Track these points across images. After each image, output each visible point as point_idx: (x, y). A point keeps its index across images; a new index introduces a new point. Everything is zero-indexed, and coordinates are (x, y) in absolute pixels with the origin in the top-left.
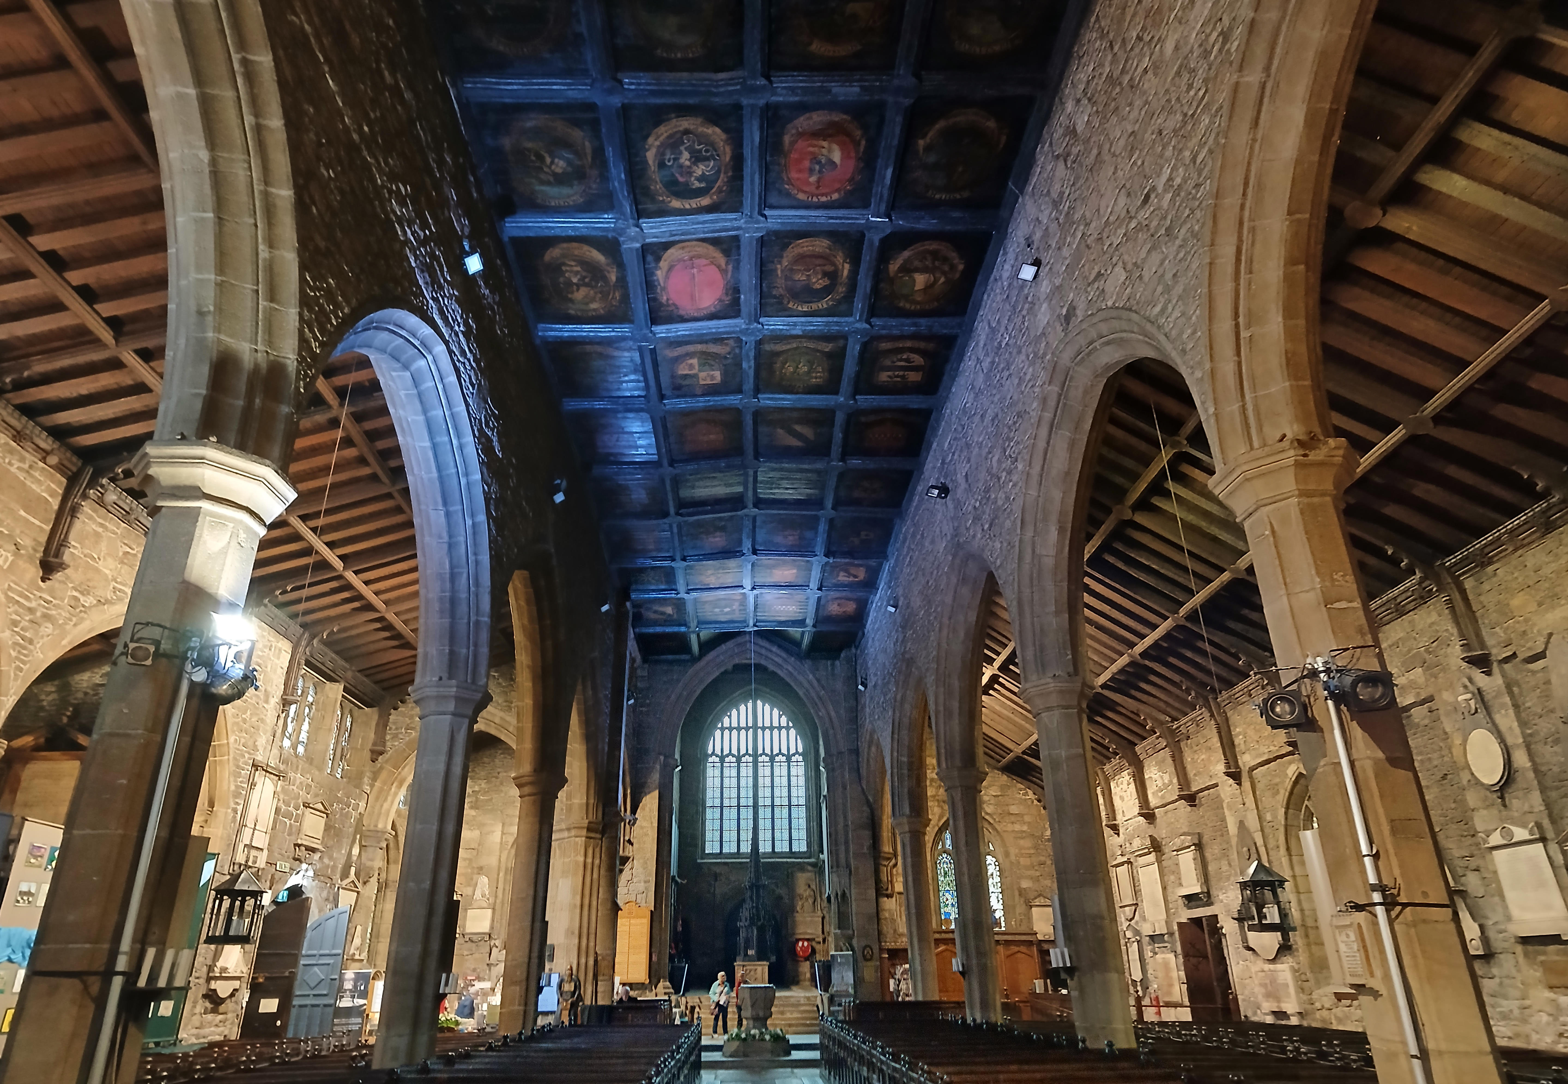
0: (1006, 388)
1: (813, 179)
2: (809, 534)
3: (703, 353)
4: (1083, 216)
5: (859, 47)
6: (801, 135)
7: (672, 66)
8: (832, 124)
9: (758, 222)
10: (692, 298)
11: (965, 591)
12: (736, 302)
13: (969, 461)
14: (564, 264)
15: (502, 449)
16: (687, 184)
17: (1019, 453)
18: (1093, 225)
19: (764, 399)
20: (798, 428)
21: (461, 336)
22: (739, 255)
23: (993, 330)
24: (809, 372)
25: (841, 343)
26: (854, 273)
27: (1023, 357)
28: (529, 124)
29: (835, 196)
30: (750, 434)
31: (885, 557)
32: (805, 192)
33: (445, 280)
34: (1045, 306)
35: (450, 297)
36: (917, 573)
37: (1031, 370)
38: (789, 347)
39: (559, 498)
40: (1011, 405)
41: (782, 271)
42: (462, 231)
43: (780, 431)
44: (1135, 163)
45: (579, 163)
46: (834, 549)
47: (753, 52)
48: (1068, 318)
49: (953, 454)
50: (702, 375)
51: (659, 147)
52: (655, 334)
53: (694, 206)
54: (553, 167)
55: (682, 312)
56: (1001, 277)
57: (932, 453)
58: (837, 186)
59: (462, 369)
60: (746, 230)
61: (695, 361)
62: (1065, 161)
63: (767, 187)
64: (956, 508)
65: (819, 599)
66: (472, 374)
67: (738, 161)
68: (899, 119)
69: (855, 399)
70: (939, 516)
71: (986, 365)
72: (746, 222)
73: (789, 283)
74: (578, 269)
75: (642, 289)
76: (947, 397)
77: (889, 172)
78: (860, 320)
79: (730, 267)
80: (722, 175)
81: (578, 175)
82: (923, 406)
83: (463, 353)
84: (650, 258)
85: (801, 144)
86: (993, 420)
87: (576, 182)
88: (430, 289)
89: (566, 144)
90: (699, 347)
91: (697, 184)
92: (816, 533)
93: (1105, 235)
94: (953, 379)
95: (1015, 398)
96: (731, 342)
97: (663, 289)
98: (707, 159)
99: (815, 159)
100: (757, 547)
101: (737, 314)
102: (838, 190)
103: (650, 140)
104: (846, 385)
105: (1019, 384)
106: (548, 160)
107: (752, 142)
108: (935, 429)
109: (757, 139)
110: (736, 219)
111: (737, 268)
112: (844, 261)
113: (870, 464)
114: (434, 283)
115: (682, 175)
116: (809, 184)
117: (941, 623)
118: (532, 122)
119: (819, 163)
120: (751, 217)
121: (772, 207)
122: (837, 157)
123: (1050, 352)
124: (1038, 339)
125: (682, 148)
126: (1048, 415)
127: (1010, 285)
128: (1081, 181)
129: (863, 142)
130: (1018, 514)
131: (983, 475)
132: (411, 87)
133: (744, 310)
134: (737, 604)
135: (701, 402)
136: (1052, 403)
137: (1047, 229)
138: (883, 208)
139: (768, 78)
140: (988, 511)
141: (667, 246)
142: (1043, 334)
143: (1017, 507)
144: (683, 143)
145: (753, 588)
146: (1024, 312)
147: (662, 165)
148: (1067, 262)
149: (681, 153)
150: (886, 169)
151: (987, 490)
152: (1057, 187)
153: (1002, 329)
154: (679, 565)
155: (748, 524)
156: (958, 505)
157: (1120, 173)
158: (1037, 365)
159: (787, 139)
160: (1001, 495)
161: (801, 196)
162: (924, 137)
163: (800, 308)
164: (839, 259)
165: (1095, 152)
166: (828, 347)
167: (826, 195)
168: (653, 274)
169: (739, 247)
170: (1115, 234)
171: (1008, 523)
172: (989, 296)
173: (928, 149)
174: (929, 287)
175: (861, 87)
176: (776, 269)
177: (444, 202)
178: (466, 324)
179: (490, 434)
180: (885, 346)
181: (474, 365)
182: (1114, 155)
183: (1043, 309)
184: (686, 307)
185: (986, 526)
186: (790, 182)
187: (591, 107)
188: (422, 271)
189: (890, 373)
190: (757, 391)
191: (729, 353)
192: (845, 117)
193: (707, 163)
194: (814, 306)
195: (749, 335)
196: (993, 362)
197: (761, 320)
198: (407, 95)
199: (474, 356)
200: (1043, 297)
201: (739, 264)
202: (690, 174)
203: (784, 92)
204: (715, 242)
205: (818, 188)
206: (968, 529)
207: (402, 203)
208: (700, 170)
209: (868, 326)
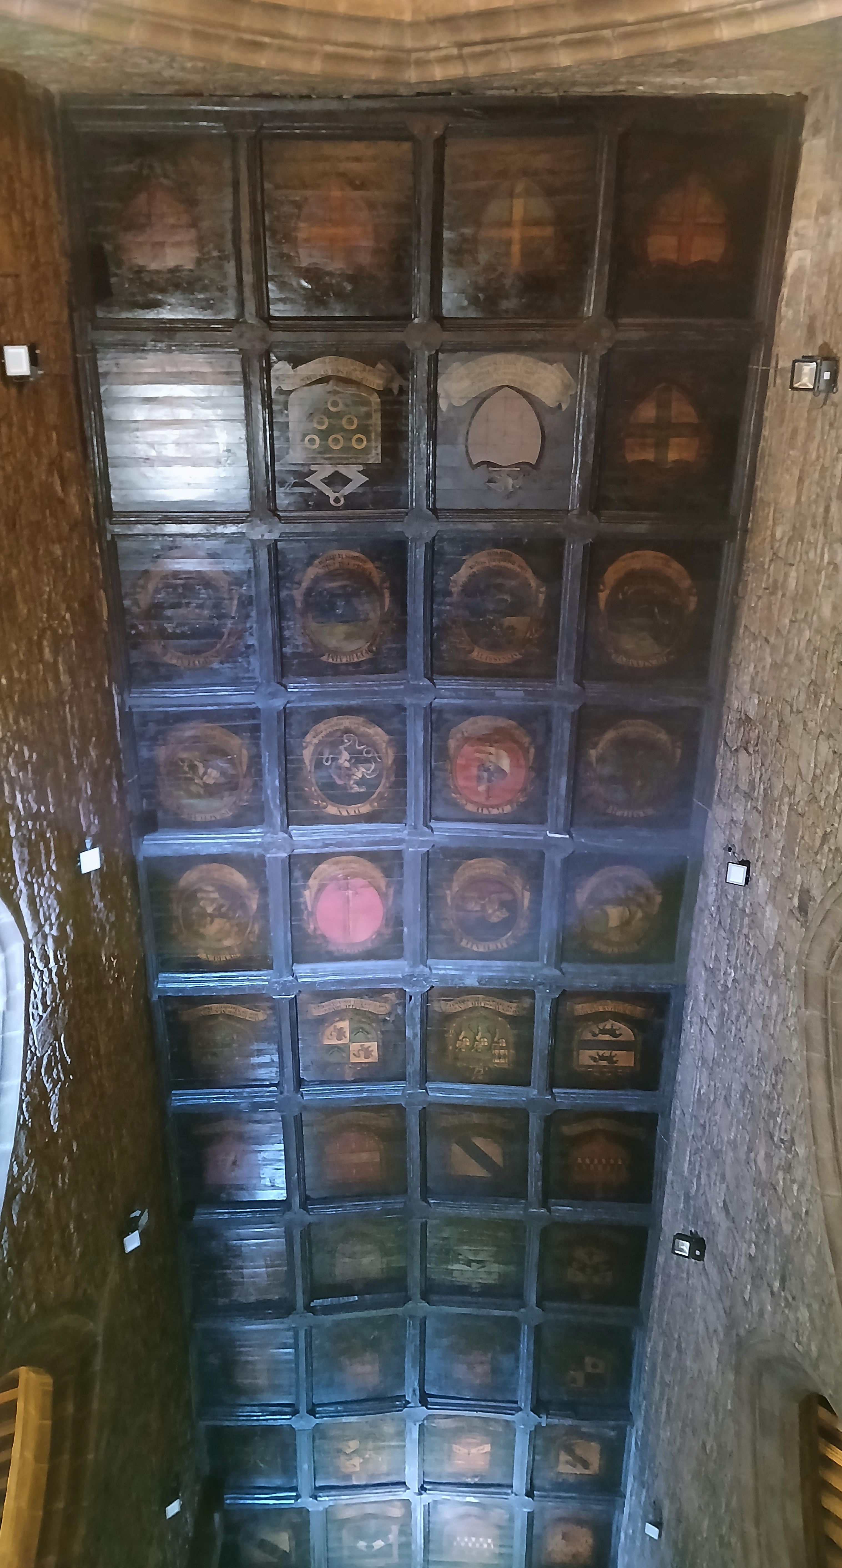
0: (749, 1039)
1: (482, 788)
2: (506, 1361)
3: (357, 1012)
4: (785, 786)
5: (519, 657)
6: (467, 740)
7: (336, 670)
8: (498, 730)
9: (422, 834)
10: (346, 929)
11: (770, 1450)
12: (398, 937)
13: (723, 1177)
14: (201, 890)
15: (61, 1118)
16: (345, 787)
17: (794, 1129)
18: (798, 791)
19: (433, 1090)
20: (479, 1142)
21: (50, 940)
22: (402, 876)
23: (711, 972)
24: (489, 1048)
25: (527, 1002)
26: (537, 901)
27: (759, 986)
28: (188, 734)
29: (508, 809)
30: (416, 1153)
31: (628, 1417)
32: (472, 802)
33: (49, 868)
34: (769, 909)
35: (50, 889)
36: (683, 1431)
37: (775, 997)
38: (463, 1007)
39: (132, 1242)
40: (761, 1061)
41: (453, 899)
42: (89, 827)
43: (456, 1149)
44: (825, 705)
45: (234, 772)
46: (545, 1395)
47: (417, 655)
48: (803, 908)
49: (699, 1177)
50: (355, 1047)
51: (317, 745)
52: (296, 978)
53: (352, 813)
54: (205, 778)
55: (332, 948)
56: (707, 904)
57: (668, 1190)
58: (509, 797)
59: (37, 978)
60: (410, 844)
61: (345, 1025)
62: (746, 749)
63: (431, 796)
64: (721, 1271)
65: (531, 1516)
66: (49, 990)
67: (401, 764)
68: (567, 725)
69: (552, 1094)
70: (699, 1299)
71: (713, 1022)
72: (409, 834)
73: (461, 914)
74: (216, 895)
75: (285, 912)
76: (673, 1091)
77: (563, 782)
78: (548, 964)
79: (391, 891)
80: (383, 781)
81: (231, 785)
82: (645, 1108)
83: (45, 958)
84: (297, 874)
85: (467, 749)
86: (742, 1098)
87: (226, 794)
88: (26, 869)
89: (221, 752)
90: (352, 1002)
91: (356, 789)
92: (517, 1359)
93: (817, 791)
94: (676, 1061)
95: (765, 1048)
96: (391, 996)
97: (312, 914)
98: (368, 761)
99: (483, 767)
100: (429, 1390)
101: (399, 955)
102: (510, 802)
103: (308, 738)
104: (538, 1070)
105: (765, 1026)
106: (201, 770)
107: (416, 742)
108: (666, 1148)
109: (421, 741)
110: (398, 830)
111: (399, 892)
112: (524, 888)
113: (586, 1214)
114: (33, 865)
115: (340, 778)
116: (478, 793)
117: (743, 1535)
118: (189, 731)
119: (487, 770)
120: (415, 827)
121: (438, 819)
122: (505, 764)
123: (793, 962)
124: (772, 953)
125: (341, 747)
126: (818, 1056)
127: (718, 908)
128: (770, 757)
129: (532, 750)
130: (821, 1237)
131: (749, 1194)
132: (71, 672)
133: (408, 946)
134: (395, 1529)
135: (350, 1094)
136: (818, 1036)
137: (746, 825)
138: (561, 821)
139: (431, 680)
140: (771, 1253)
141: (319, 859)
142: (778, 944)
143: (816, 1226)
144: (343, 742)
145: (422, 1489)
146: (745, 931)
147: (319, 764)
148: (780, 845)
149: (340, 753)
150: (559, 778)
151: (762, 1216)
152: (744, 779)
153: (723, 964)
154: (303, 1423)
155: (412, 1332)
156: (724, 1265)
157: (811, 724)
158: (782, 987)
159: (452, 744)
160: (786, 1214)
161: (470, 807)
162: (595, 746)
163: (475, 948)
164: (518, 884)
165: (776, 723)
166: (511, 1009)
167: (497, 807)
168: (300, 895)
169: (401, 866)
170: (828, 783)
171: (810, 1263)
172: (697, 931)
173: (601, 760)
174: (625, 923)
175: (525, 691)
176: (444, 897)
177: (77, 792)
178: (62, 928)
179: (49, 1086)
180: (582, 1008)
181: (56, 980)
182: (799, 712)
183: (768, 914)
184: (338, 940)
185: (777, 1284)
186: (457, 792)
187: (254, 713)
188: (22, 845)
189: (593, 1053)
190: (425, 1078)
191: (389, 1014)
192: (511, 722)
193: (368, 765)
194: (492, 946)
195: (414, 985)
196: (722, 1014)
197: (429, 962)
198: (64, 678)
199: (60, 968)
200: (762, 899)
201: (402, 886)
202: (349, 776)
203: (448, 694)
204: (373, 857)
205: (488, 798)
206: (747, 1304)
207: (22, 766)
208: (360, 772)
209: (557, 972)
